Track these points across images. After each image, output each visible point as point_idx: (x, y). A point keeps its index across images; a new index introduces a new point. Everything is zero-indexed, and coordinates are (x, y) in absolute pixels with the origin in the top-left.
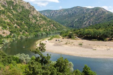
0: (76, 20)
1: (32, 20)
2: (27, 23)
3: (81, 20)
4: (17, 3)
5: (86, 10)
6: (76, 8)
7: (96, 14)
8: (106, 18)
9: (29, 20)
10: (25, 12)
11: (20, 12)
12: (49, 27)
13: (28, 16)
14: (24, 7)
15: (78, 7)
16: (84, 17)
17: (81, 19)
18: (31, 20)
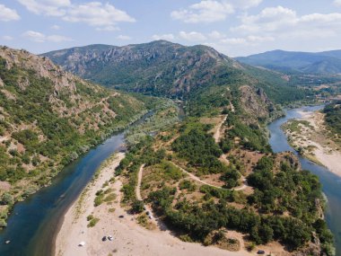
0: (158, 75)
1: (56, 108)
2: (44, 125)
3: (168, 76)
4: (16, 61)
5: (178, 50)
6: (159, 44)
7: (198, 64)
8: (217, 76)
9: (50, 111)
10: (39, 88)
11: (24, 89)
12: (98, 115)
13: (47, 100)
14: (34, 72)
15: (163, 43)
16: (175, 69)
17: (168, 73)
18: (54, 108)
